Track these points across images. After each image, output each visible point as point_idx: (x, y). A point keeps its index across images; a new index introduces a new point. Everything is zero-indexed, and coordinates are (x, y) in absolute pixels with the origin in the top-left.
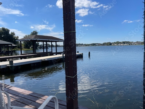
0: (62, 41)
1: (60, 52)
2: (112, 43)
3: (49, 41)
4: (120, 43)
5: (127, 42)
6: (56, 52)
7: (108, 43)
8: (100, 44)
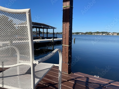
0: (52, 28)
1: (50, 37)
2: (93, 33)
3: (42, 28)
4: (100, 33)
5: (105, 32)
6: (46, 37)
7: (90, 32)
8: (83, 33)
